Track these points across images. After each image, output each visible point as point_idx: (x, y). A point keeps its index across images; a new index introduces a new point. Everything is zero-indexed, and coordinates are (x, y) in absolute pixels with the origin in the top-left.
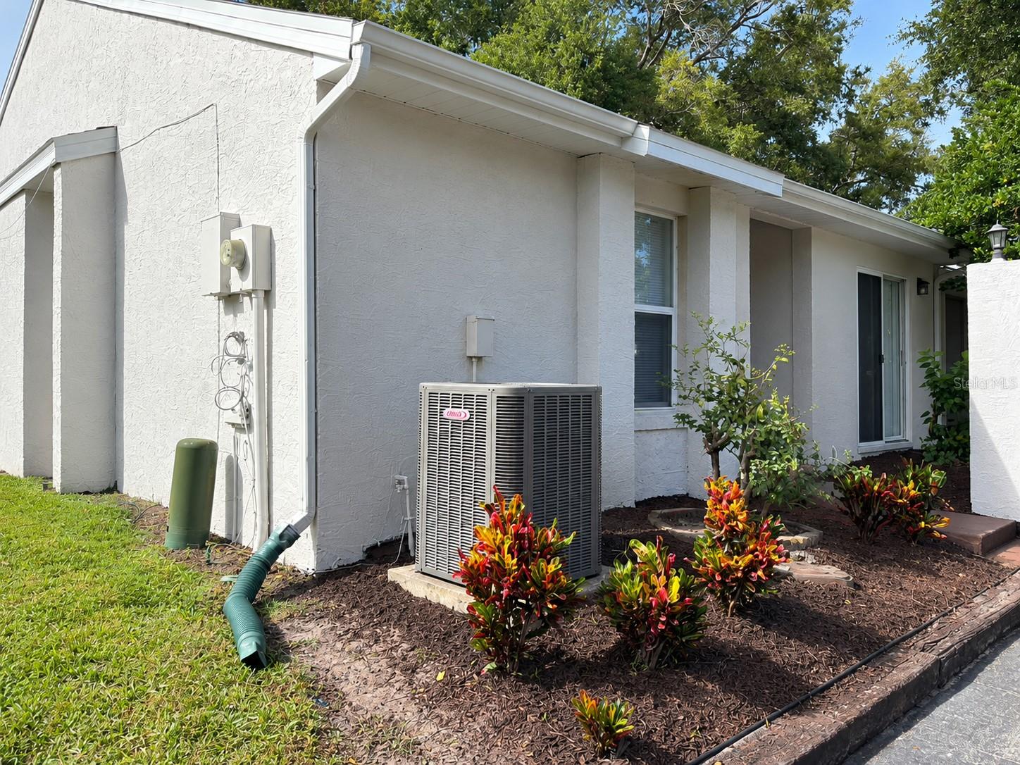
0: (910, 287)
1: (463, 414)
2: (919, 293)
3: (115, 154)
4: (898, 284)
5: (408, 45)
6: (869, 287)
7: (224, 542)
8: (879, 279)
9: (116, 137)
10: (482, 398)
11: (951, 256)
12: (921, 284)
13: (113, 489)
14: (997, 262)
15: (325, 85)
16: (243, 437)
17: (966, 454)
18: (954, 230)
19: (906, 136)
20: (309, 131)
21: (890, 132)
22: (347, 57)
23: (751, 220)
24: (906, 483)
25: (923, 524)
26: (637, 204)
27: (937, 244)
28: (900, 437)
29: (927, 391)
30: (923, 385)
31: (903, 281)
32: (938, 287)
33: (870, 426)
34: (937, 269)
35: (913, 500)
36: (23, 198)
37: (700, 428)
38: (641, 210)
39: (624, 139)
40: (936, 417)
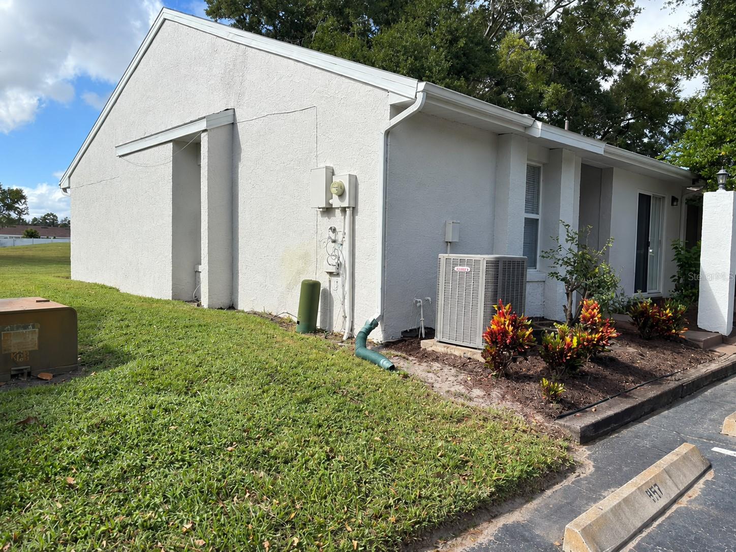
0: (668, 201)
1: (467, 269)
2: (672, 205)
3: (233, 125)
4: (660, 199)
5: (440, 91)
6: (644, 202)
7: (322, 331)
8: (650, 196)
9: (234, 115)
10: (477, 262)
11: (693, 183)
12: (674, 199)
13: (232, 307)
14: (721, 191)
15: (397, 109)
16: (334, 279)
17: (697, 300)
18: (695, 168)
19: (663, 87)
20: (386, 131)
21: (651, 85)
22: (414, 98)
23: (582, 164)
24: (666, 310)
25: (674, 331)
26: (528, 160)
27: (685, 176)
28: (655, 291)
29: (676, 263)
30: (674, 260)
31: (664, 197)
32: (684, 201)
33: (641, 282)
34: (684, 191)
35: (669, 319)
36: (171, 145)
37: (563, 280)
38: (529, 162)
39: (527, 128)
40: (679, 278)
